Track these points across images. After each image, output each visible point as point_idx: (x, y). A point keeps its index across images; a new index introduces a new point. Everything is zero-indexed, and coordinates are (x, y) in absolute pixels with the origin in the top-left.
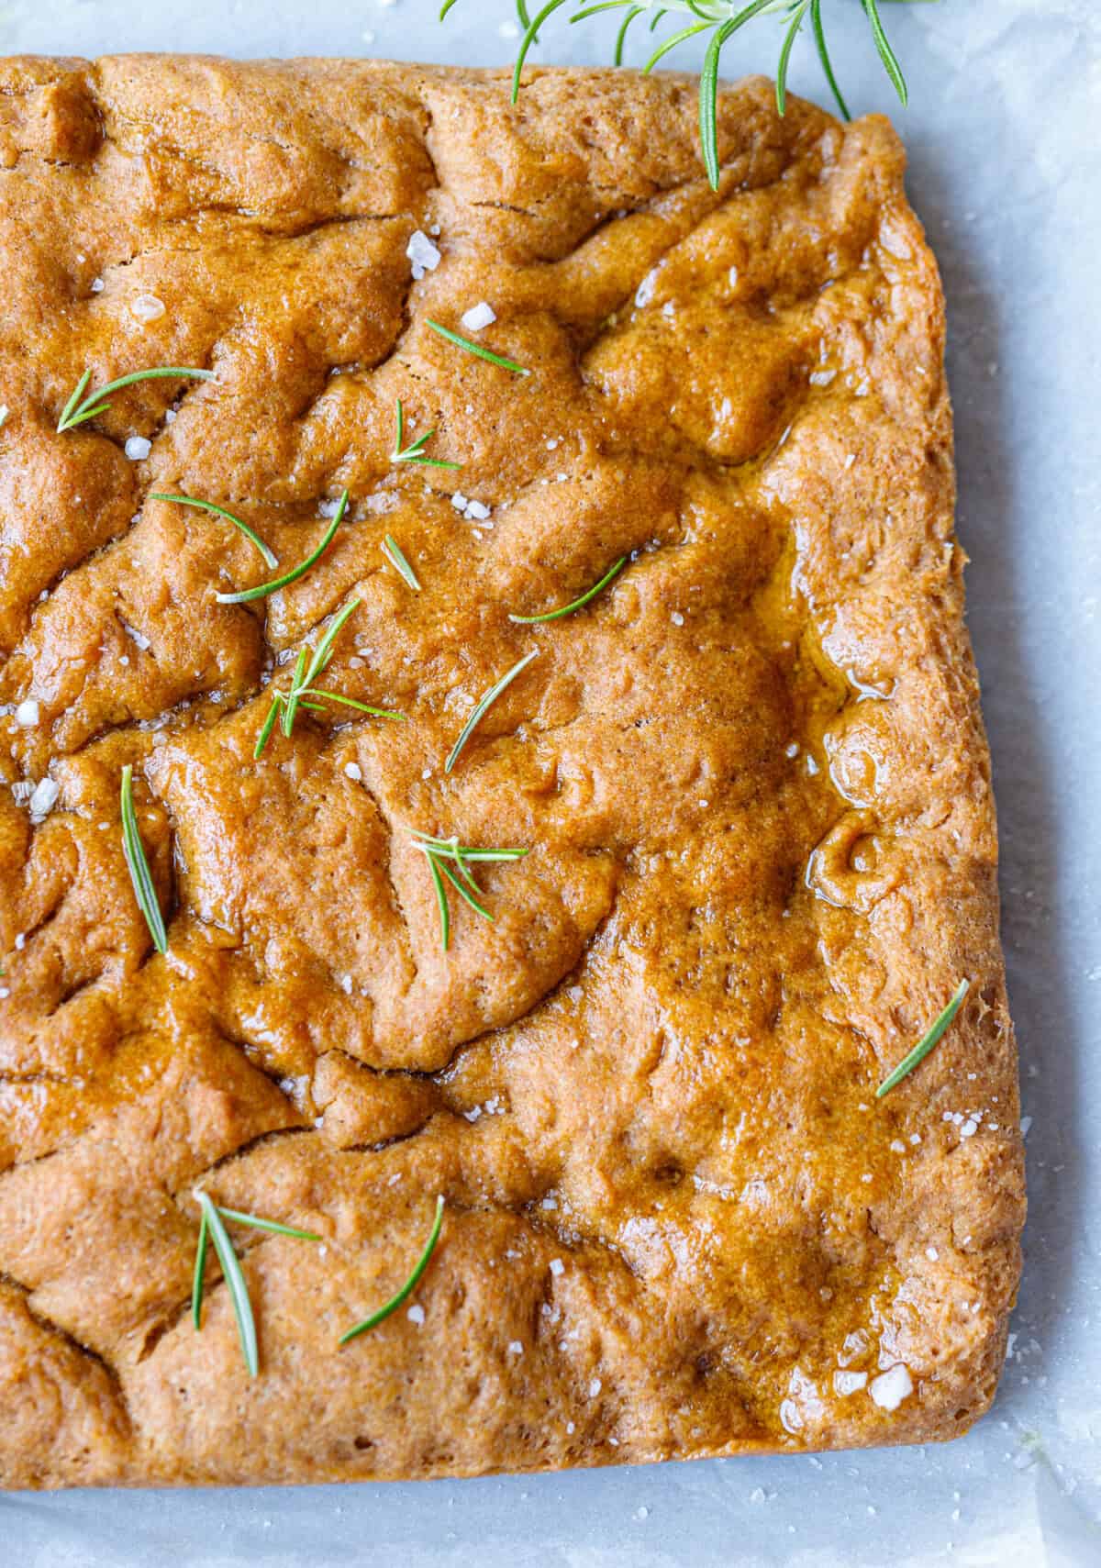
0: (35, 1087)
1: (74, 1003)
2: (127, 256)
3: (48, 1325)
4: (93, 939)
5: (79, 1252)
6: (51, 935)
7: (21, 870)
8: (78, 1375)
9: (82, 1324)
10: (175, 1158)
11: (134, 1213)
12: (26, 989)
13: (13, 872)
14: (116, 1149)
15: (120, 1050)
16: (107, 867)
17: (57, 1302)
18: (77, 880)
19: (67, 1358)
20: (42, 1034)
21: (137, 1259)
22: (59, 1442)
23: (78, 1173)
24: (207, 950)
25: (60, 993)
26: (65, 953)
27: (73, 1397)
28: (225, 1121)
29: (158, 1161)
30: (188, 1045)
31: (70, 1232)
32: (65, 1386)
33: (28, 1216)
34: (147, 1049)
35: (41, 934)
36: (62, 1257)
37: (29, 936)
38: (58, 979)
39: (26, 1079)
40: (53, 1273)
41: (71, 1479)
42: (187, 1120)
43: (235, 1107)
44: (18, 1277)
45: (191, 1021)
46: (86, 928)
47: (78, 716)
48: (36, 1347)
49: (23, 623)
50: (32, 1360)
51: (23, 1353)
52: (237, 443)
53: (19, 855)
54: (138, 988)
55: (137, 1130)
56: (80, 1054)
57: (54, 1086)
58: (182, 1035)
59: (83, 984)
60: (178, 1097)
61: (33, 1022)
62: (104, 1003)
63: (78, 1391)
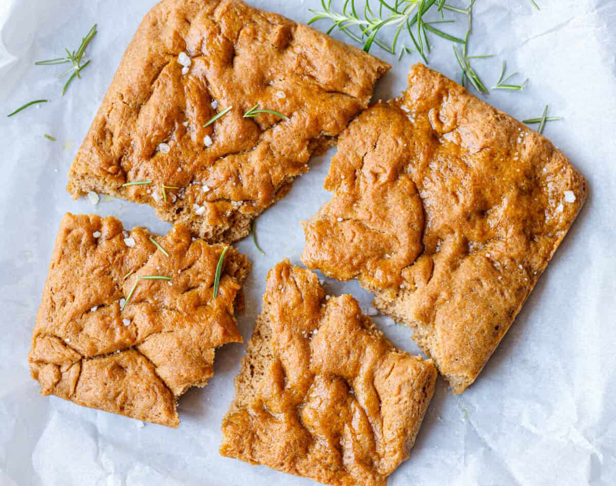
0: (173, 312)
1: (190, 292)
2: (282, 79)
3: (158, 377)
4: (199, 276)
5: (172, 360)
6: (188, 272)
7: (185, 253)
8: (163, 392)
10: (205, 342)
11: (190, 354)
12: (178, 285)
13: (182, 252)
14: (190, 335)
15: (199, 308)
16: (208, 258)
17: (163, 372)
19: (161, 388)
20: (179, 298)
21: (188, 367)
22: (153, 410)
23: (178, 339)
24: (230, 288)
25: (187, 288)
26: (191, 278)
27: (160, 398)
28: (221, 335)
29: (200, 342)
30: (217, 312)
31: (171, 354)
32: (159, 395)
33: (161, 347)
34: (206, 310)
35: (186, 271)
36: (167, 360)
37: (182, 271)
38: (187, 284)
39: (171, 310)
40: (164, 364)
41: (154, 420)
42: (211, 332)
43: (225, 333)
44: (154, 362)
45: (220, 306)
46: (198, 273)
48: (154, 382)
50: (152, 385)
51: (150, 383)
52: (289, 140)
53: (185, 249)
54: (208, 293)
55: (197, 332)
56: (187, 306)
57: (178, 313)
58: (217, 309)
59: (193, 288)
60: (211, 325)
61: (177, 294)
62: (198, 295)
63: (162, 397)
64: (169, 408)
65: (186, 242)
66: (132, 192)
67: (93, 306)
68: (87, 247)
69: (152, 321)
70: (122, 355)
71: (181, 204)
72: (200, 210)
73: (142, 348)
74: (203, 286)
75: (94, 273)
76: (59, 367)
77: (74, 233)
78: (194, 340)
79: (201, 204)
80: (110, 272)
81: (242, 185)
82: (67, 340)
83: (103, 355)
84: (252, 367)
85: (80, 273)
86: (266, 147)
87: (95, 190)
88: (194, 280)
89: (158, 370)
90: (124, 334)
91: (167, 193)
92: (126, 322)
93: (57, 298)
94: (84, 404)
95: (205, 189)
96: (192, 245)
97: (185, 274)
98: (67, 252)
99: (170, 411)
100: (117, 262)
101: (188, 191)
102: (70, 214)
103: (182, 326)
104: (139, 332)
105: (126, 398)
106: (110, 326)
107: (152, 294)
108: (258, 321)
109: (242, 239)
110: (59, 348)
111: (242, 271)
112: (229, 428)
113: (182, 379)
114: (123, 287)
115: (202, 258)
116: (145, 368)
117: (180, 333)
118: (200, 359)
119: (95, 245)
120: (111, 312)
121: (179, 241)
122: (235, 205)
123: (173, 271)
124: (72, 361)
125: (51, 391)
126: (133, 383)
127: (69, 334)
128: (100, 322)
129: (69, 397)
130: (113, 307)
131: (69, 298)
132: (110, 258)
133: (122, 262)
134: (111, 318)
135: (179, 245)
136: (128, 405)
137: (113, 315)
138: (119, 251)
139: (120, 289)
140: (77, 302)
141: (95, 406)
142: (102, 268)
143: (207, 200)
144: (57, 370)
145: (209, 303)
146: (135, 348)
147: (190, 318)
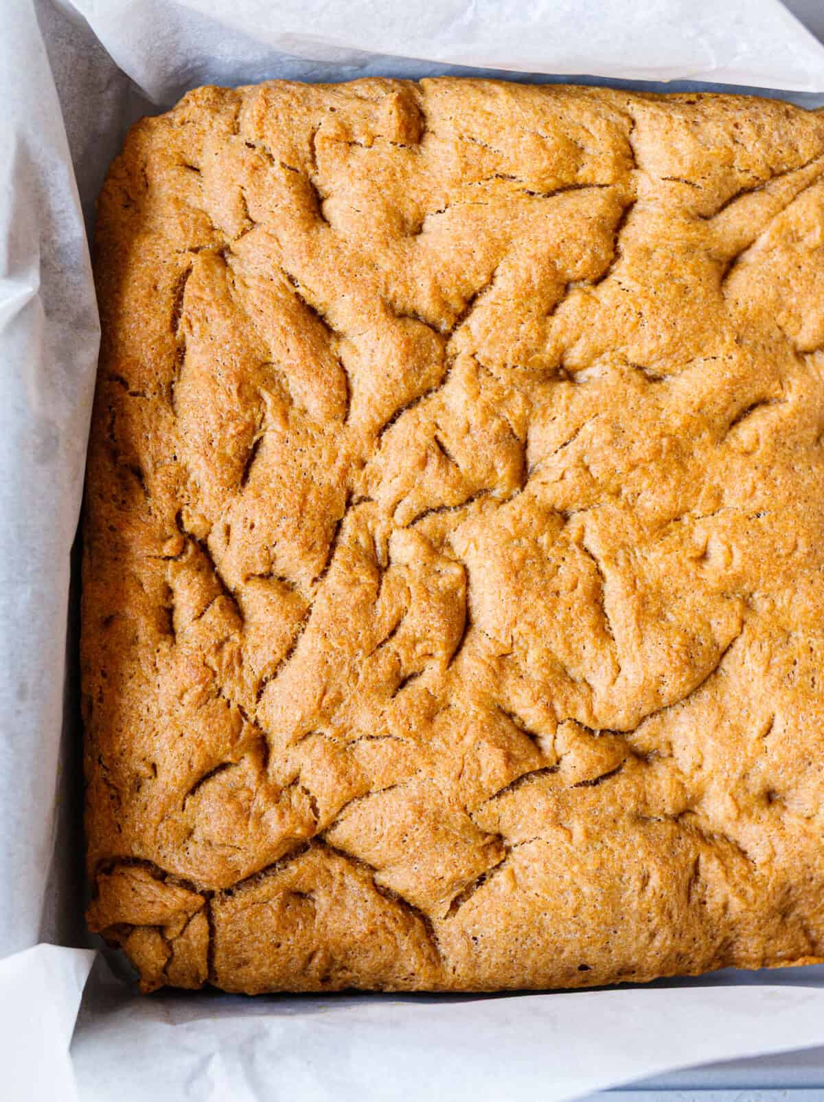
0: (383, 744)
1: (408, 689)
2: (442, 207)
3: (387, 893)
4: (419, 648)
5: (411, 850)
6: (393, 645)
7: (374, 604)
8: (407, 928)
9: (411, 894)
10: (472, 791)
11: (446, 826)
12: (378, 681)
13: (369, 606)
14: (435, 785)
15: (436, 720)
16: (429, 603)
17: (398, 880)
18: (410, 611)
19: (401, 918)
20: (388, 710)
21: (449, 855)
22: (395, 970)
23: (411, 801)
25: (398, 682)
26: (402, 658)
27: (405, 942)
28: (504, 769)
29: (461, 794)
30: (479, 719)
31: (405, 838)
32: (399, 935)
33: (378, 827)
35: (387, 644)
36: (401, 852)
37: (379, 647)
38: (397, 675)
39: (378, 737)
40: (394, 861)
42: (479, 766)
43: (509, 759)
44: (370, 861)
45: (482, 703)
46: (415, 642)
47: (410, 504)
48: (381, 912)
49: (376, 443)
50: (378, 919)
51: (373, 916)
52: (512, 330)
53: (373, 596)
54: (447, 679)
55: (448, 774)
56: (413, 723)
57: (395, 743)
58: (476, 712)
59: (413, 676)
60: (474, 751)
61: (382, 702)
62: (427, 690)
63: (407, 938)
64: (429, 958)
65: (371, 581)
68: (152, 647)
69: (344, 774)
70: (294, 867)
73: (335, 837)
74: (434, 667)
75: (185, 702)
76: (161, 930)
78: (446, 794)
80: (220, 690)
82: (166, 865)
83: (253, 879)
85: (154, 709)
88: (409, 659)
89: (381, 878)
90: (287, 819)
93: (119, 776)
96: (385, 585)
97: (388, 651)
98: (111, 670)
99: (434, 964)
100: (230, 664)
103: (412, 771)
104: (318, 805)
105: (329, 960)
106: (253, 810)
107: (325, 715)
110: (150, 891)
113: (444, 885)
114: (258, 713)
115: (413, 608)
116: (354, 885)
117: (413, 786)
118: (471, 831)
119: (169, 637)
120: (244, 777)
123: (361, 652)
124: (185, 913)
126: (336, 926)
127: (165, 851)
128: (229, 807)
130: (247, 765)
131: (144, 770)
132: (212, 660)
133: (239, 660)
134: (249, 790)
135: (358, 591)
136: (337, 970)
137: (252, 783)
138: (228, 639)
139: (253, 720)
140: (165, 777)
142: (200, 688)
144: (158, 940)
145: (453, 701)
146: (320, 841)
147: (425, 748)
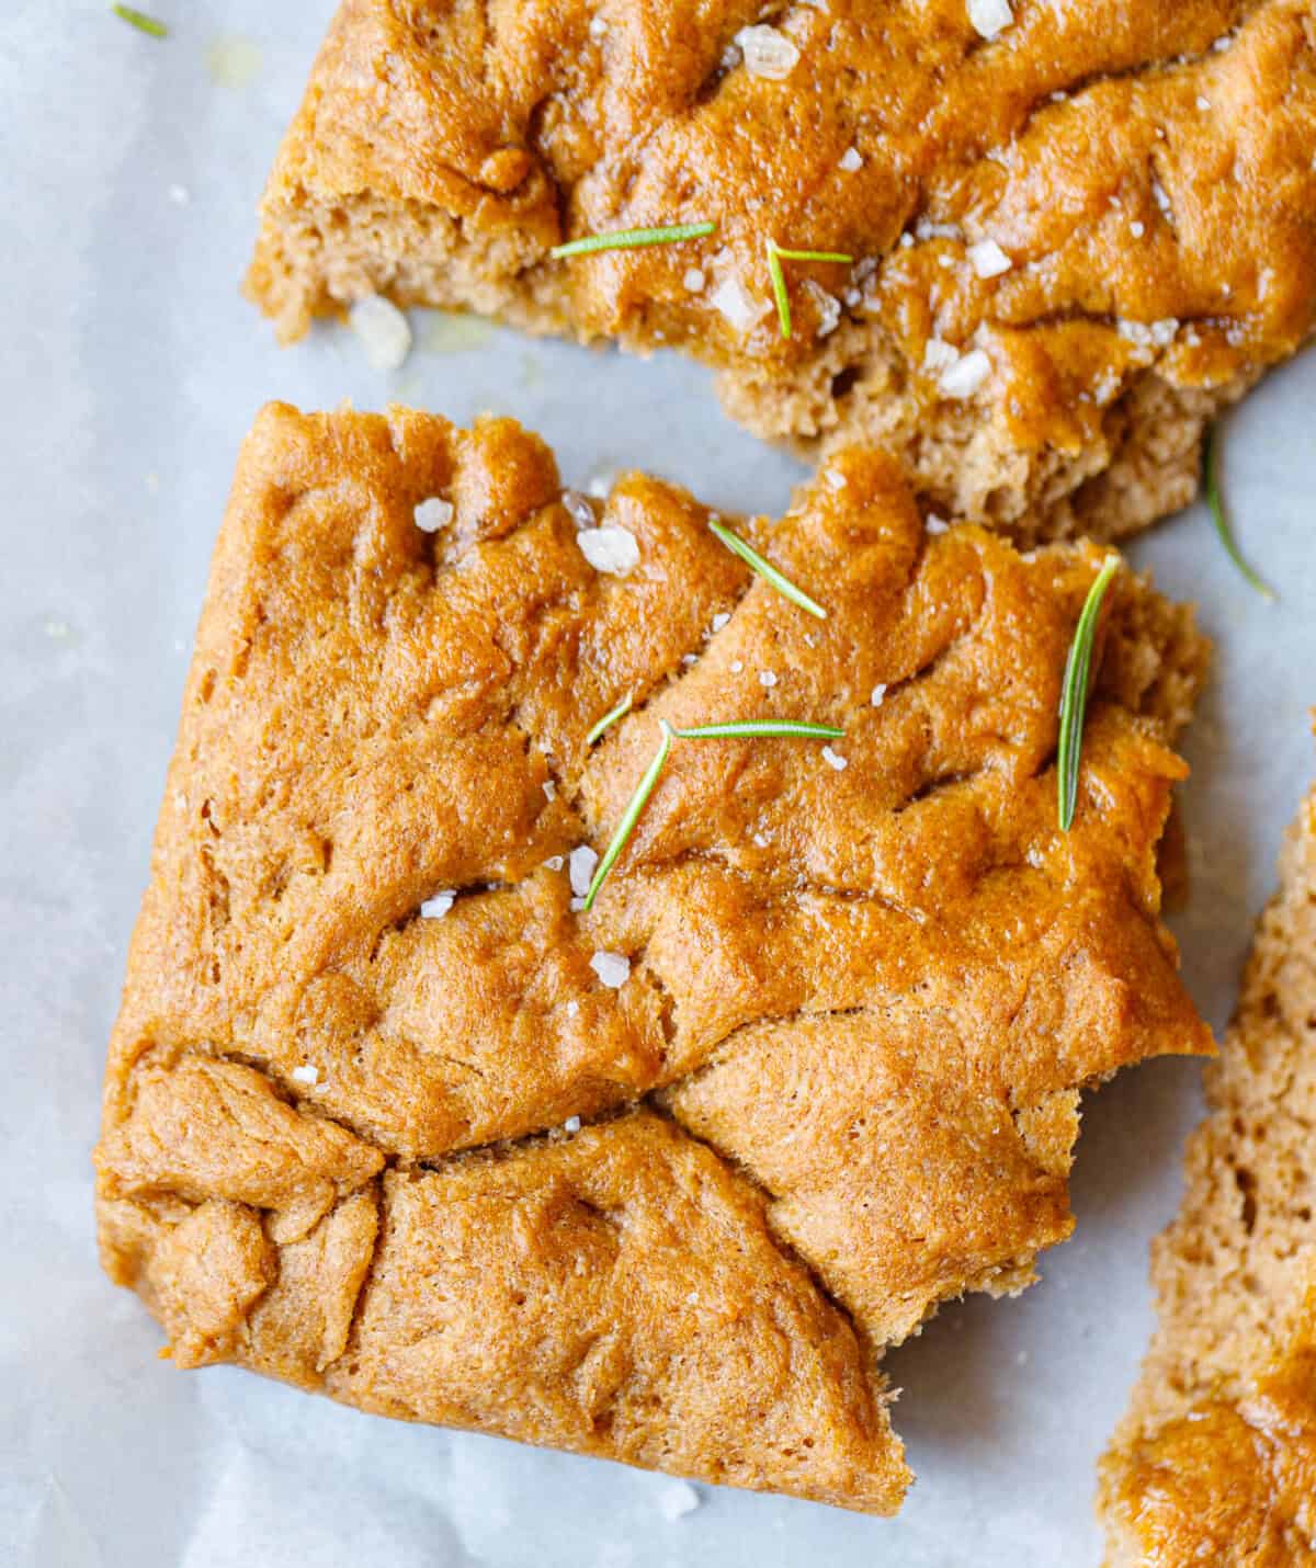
64: (854, 1412)
65: (903, 541)
66: (605, 284)
67: (432, 889)
68: (382, 579)
69: (751, 956)
70: (591, 1141)
71: (856, 342)
72: (960, 374)
73: (693, 1101)
74: (1004, 766)
75: (431, 716)
76: (264, 1215)
77: (315, 507)
78: (973, 1050)
79: (962, 341)
80: (514, 710)
81: (1175, 238)
82: (303, 1076)
83: (494, 1149)
84: (1245, 1180)
85: (359, 716)
86: (1287, 33)
87: (389, 291)
88: (951, 735)
89: (782, 1217)
90: (605, 1030)
91: (792, 287)
92: (610, 971)
93: (239, 855)
94: (401, 1409)
95: (989, 259)
96: (930, 555)
97: (907, 706)
98: (279, 606)
99: (862, 1426)
100: (548, 655)
101: (896, 275)
102: (288, 411)
103: (909, 981)
104: (676, 1017)
105: (625, 1367)
106: (529, 994)
107: (738, 815)
108: (1268, 946)
109: (1162, 522)
110: (261, 1119)
111: (1178, 687)
112: (1155, 1499)
113: (922, 1258)
114: (584, 781)
115: (986, 625)
116: (719, 1210)
117: (899, 1014)
118: (1007, 1152)
119: (424, 570)
120: (525, 916)
121: (865, 538)
122: (1139, 339)
123: (846, 693)
124: (334, 1183)
125: (224, 1347)
126: (659, 1288)
127: (310, 1043)
128: (477, 972)
129: (314, 1373)
130: (534, 893)
131: (303, 852)
132: (514, 638)
133: (569, 654)
134: (529, 946)
135: (869, 556)
136: (634, 1402)
137: (539, 935)
138: (554, 599)
139: (570, 795)
140: (346, 873)
141: (463, 1414)
142: (472, 690)
143: (994, 321)
144: (256, 1235)
145: (1034, 857)
146: (655, 1105)
147: (946, 934)
